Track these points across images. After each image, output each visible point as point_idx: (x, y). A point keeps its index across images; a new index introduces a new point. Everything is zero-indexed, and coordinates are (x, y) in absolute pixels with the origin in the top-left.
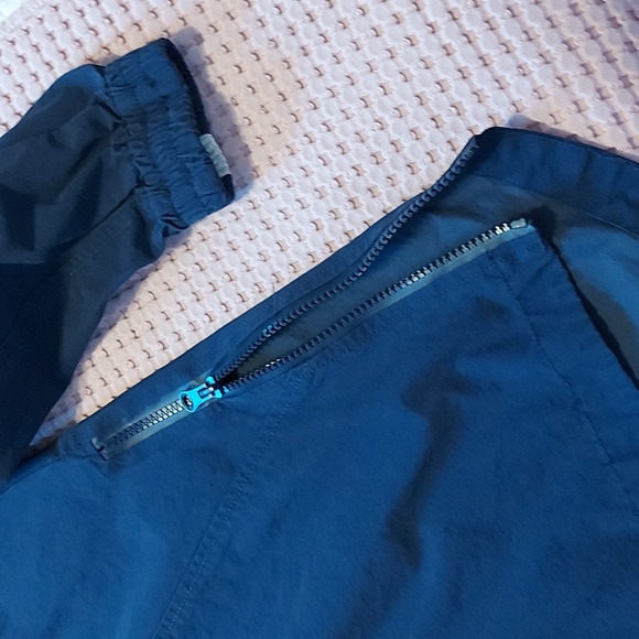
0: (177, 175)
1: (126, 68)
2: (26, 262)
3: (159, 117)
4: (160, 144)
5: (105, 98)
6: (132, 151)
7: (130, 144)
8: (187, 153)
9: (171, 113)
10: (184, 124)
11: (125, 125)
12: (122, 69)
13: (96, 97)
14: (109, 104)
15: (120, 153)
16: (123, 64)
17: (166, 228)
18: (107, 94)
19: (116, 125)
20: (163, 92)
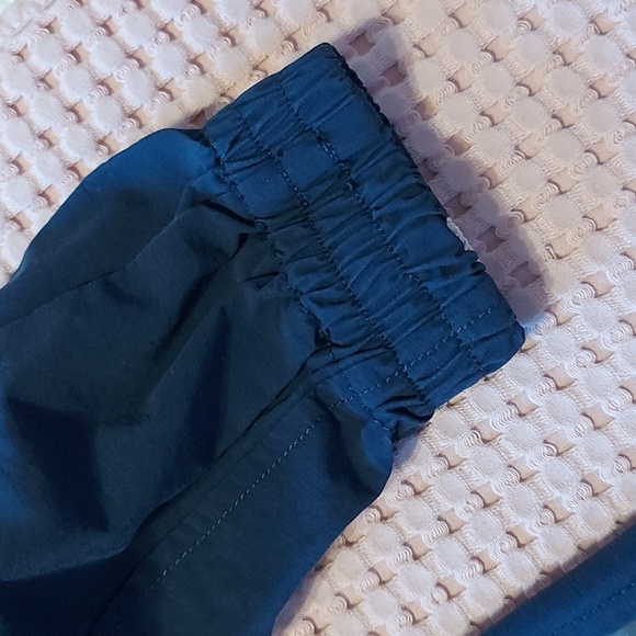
0: (410, 310)
1: (255, 118)
2: (94, 558)
3: (341, 203)
4: (360, 256)
5: (216, 189)
6: (295, 281)
7: (290, 270)
8: (427, 260)
9: (368, 191)
10: (411, 203)
11: (262, 236)
12: (246, 124)
13: (193, 191)
14: (227, 200)
15: (269, 292)
16: (247, 112)
17: (398, 425)
18: (219, 179)
19: (243, 238)
20: (344, 151)
